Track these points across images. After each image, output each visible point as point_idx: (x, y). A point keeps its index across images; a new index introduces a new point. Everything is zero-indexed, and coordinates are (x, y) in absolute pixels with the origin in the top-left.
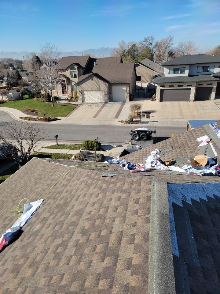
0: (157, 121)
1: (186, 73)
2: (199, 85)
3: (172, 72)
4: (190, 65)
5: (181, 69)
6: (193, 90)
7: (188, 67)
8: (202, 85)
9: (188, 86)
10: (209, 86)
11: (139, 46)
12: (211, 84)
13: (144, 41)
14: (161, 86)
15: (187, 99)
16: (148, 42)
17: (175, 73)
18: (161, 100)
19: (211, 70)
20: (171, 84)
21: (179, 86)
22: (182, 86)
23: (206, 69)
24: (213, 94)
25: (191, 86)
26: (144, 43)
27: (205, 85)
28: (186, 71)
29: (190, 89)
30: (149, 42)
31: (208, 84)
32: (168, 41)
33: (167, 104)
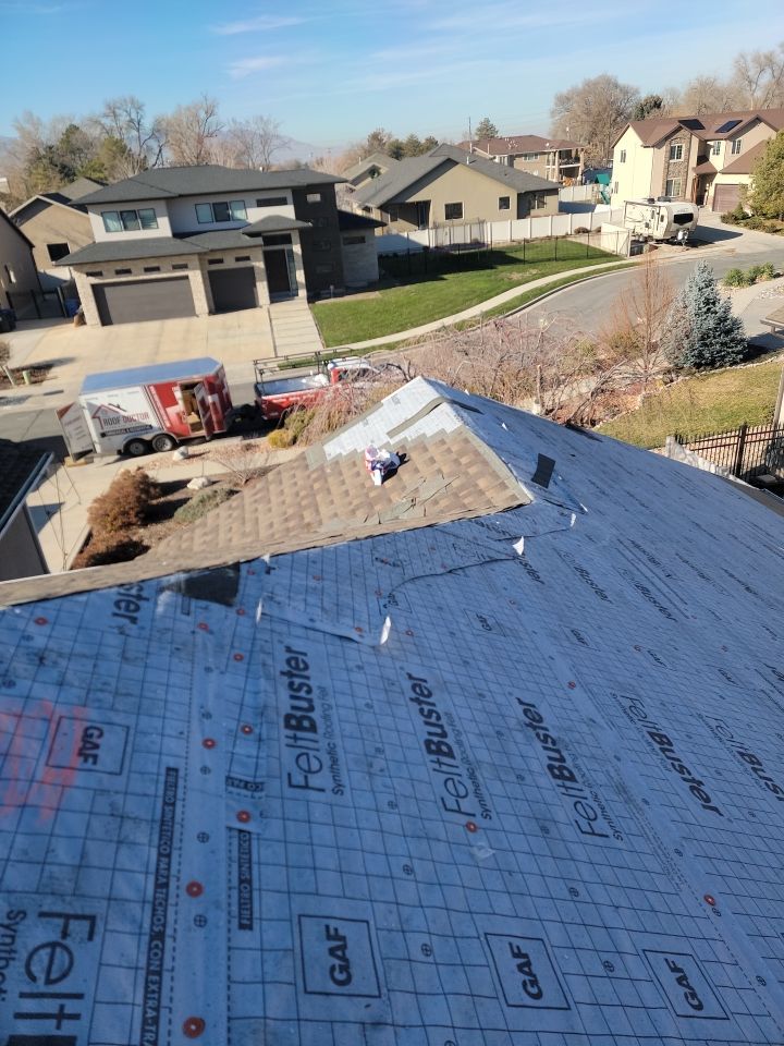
0: (61, 392)
1: (163, 228)
2: (212, 262)
3: (114, 224)
4: (169, 200)
5: (142, 213)
6: (196, 279)
7: (161, 206)
8: (221, 261)
9: (175, 267)
10: (242, 264)
11: (94, 132)
12: (248, 258)
13: (106, 116)
14: (89, 274)
15: (188, 310)
16: (124, 118)
17: (126, 228)
18: (106, 320)
19: (239, 214)
20: (119, 266)
21: (148, 270)
22: (157, 269)
23: (221, 213)
24: (262, 289)
25: (185, 267)
26: (108, 122)
27: (230, 263)
28: (159, 219)
29: (187, 277)
30: (128, 118)
31: (238, 259)
32: (202, 115)
33: (123, 331)
